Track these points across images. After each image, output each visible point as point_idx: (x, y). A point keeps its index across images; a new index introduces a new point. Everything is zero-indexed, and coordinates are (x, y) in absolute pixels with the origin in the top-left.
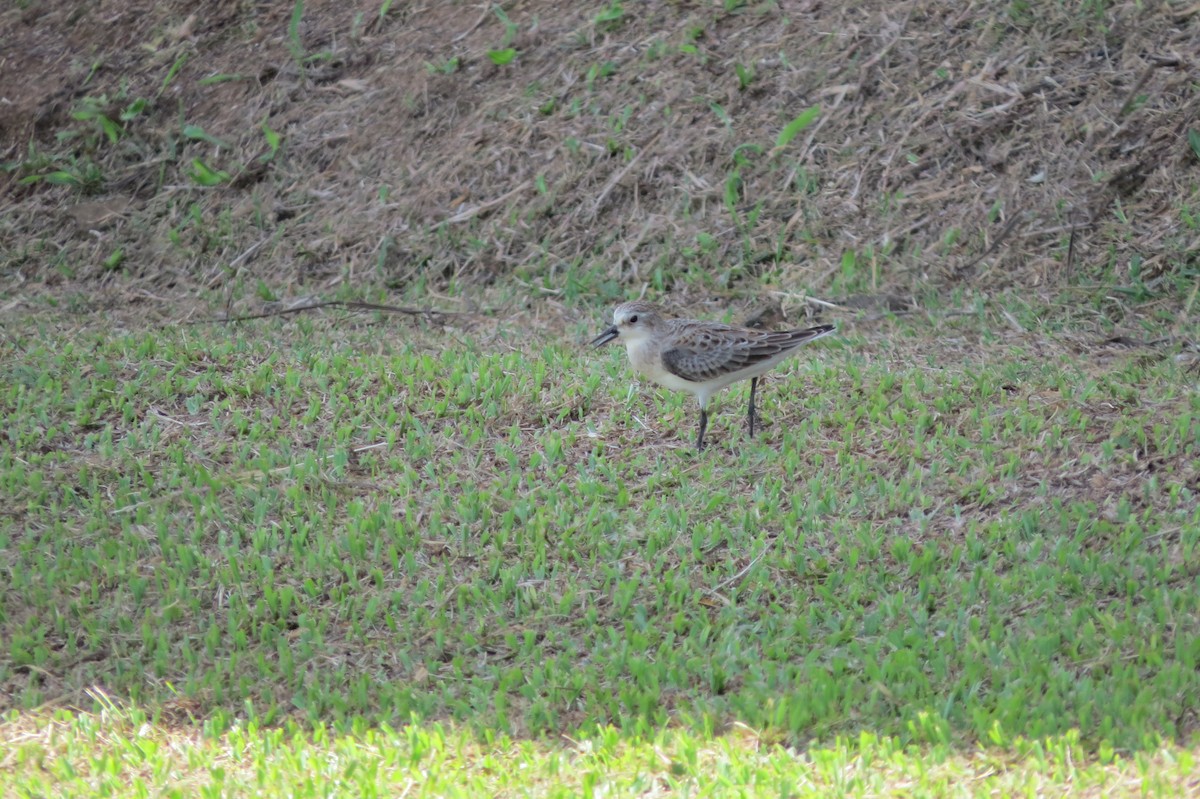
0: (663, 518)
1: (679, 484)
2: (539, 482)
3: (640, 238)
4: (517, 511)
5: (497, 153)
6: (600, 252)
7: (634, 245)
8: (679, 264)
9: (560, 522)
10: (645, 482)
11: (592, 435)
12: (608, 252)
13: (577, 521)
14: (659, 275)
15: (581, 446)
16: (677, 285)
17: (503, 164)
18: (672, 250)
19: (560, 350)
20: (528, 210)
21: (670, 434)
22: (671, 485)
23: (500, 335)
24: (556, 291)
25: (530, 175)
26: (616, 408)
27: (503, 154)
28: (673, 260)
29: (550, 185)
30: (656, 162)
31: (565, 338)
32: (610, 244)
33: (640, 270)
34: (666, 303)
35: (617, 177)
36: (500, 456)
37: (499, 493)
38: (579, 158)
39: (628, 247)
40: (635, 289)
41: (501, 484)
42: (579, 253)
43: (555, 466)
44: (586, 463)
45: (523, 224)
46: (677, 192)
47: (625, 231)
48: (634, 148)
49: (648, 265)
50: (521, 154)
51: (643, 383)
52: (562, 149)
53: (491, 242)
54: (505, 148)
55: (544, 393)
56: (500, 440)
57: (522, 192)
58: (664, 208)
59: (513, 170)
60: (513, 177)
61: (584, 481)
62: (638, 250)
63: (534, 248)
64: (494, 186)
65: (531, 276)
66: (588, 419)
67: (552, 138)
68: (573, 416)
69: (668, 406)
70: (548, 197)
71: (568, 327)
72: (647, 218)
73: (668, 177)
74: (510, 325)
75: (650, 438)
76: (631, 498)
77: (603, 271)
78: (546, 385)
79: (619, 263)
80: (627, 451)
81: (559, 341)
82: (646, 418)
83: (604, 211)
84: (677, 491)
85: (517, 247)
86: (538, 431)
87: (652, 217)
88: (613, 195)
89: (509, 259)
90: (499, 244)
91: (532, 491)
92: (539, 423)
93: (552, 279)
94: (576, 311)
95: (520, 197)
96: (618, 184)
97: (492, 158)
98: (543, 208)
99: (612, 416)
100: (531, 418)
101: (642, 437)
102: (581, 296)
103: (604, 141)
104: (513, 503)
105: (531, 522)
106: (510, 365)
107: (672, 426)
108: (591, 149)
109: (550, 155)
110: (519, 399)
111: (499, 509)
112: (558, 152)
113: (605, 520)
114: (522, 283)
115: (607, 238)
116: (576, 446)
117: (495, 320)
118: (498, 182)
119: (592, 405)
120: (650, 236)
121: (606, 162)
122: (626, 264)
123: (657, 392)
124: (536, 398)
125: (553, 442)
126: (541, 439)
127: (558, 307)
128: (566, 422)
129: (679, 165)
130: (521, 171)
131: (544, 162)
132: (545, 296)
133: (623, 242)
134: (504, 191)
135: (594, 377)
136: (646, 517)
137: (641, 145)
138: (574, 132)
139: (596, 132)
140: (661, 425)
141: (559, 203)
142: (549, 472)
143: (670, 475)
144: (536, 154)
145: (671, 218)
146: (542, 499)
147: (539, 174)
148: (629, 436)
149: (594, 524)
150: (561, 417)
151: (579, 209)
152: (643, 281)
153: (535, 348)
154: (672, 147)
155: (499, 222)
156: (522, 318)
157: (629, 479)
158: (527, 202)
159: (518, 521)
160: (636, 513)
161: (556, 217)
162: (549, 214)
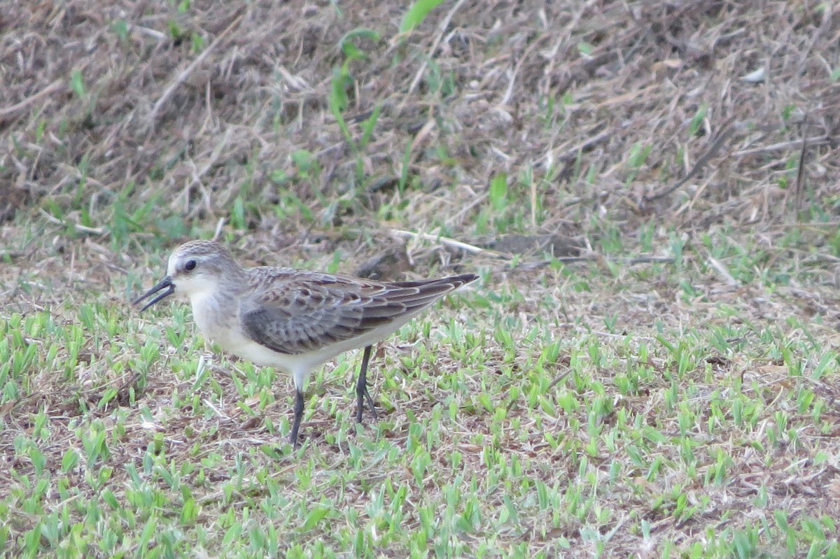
0: (245, 538)
1: (266, 492)
2: (73, 489)
3: (215, 156)
4: (44, 529)
5: (18, 42)
6: (159, 176)
7: (206, 167)
8: (267, 192)
9: (102, 544)
10: (221, 489)
11: (147, 425)
12: (170, 177)
13: (127, 542)
14: (239, 204)
15: (132, 440)
16: (264, 221)
17: (25, 56)
18: (257, 174)
19: (105, 310)
20: (59, 118)
21: (254, 424)
22: (257, 494)
23: (23, 289)
24: (98, 230)
25: (62, 71)
26: (180, 388)
27: (26, 43)
28: (259, 187)
29: (89, 84)
30: (236, 53)
31: (111, 294)
32: (172, 165)
33: (213, 201)
34: (249, 245)
35: (182, 74)
36: (22, 454)
37: (19, 505)
38: (129, 48)
39: (197, 169)
40: (208, 227)
41: (22, 493)
42: (130, 178)
43: (97, 468)
44: (139, 463)
45: (53, 138)
46: (264, 95)
47: (193, 148)
48: (206, 35)
49: (225, 194)
50: (51, 42)
51: (217, 354)
52: (107, 36)
53: (10, 163)
54: (29, 35)
55: (82, 369)
56: (21, 434)
57: (51, 94)
58: (246, 117)
59: (39, 64)
60: (40, 74)
61: (135, 488)
62: (211, 174)
63: (68, 172)
64: (13, 86)
65: (64, 208)
66: (142, 404)
67: (93, 21)
68: (122, 400)
69: (251, 387)
70: (87, 100)
71: (115, 278)
72: (223, 130)
73: (252, 74)
74: (35, 275)
75: (226, 429)
76: (200, 511)
77: (163, 202)
78: (84, 358)
79: (186, 192)
80: (195, 447)
81: (102, 297)
82: (221, 402)
83: (164, 120)
84: (264, 502)
85: (45, 170)
86: (73, 421)
87: (230, 129)
88: (176, 98)
89: (34, 186)
90: (20, 166)
91: (65, 502)
92: (74, 409)
93: (93, 214)
94: (125, 257)
95: (49, 102)
96: (184, 84)
97: (10, 49)
98: (80, 116)
99: (175, 399)
100: (64, 402)
101: (215, 428)
102: (133, 237)
103: (163, 25)
104: (39, 518)
105: (64, 544)
106: (35, 329)
107: (257, 413)
108: (146, 36)
109: (90, 44)
110: (47, 377)
111: (20, 526)
112: (101, 40)
113: (165, 541)
114: (52, 219)
115: (169, 157)
116: (125, 440)
117: (15, 269)
118: (20, 80)
119: (147, 385)
120: (227, 155)
121: (167, 54)
122: (194, 193)
123: (237, 366)
124: (70, 375)
125: (93, 434)
126: (78, 431)
127: (102, 252)
128: (111, 408)
129: (266, 58)
130: (51, 66)
131: (82, 53)
132: (82, 236)
133: (190, 163)
134: (27, 94)
135: (151, 346)
136: (221, 536)
137: (216, 31)
138: (123, 13)
139: (153, 12)
140: (241, 412)
141: (103, 110)
142: (88, 476)
143: (254, 480)
144: (71, 43)
145: (256, 129)
146: (79, 513)
147: (76, 70)
148: (199, 426)
149: (150, 547)
150: (104, 401)
151: (130, 117)
152: (218, 215)
153: (70, 307)
154: (257, 34)
155: (20, 135)
156: (51, 266)
157: (198, 485)
158: (59, 107)
159: (45, 544)
160: (208, 532)
161: (98, 129)
162: (88, 125)
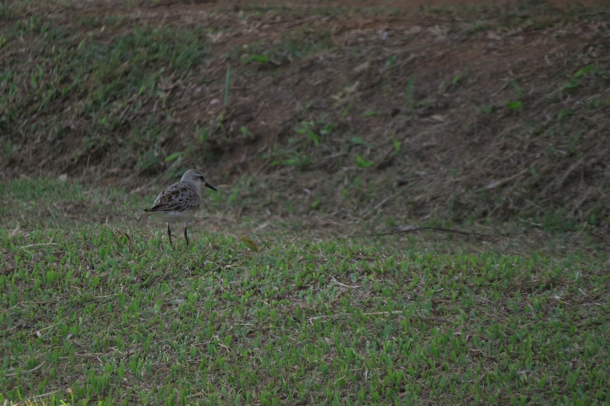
0: (593, 341)
1: (601, 324)
2: (529, 321)
3: (584, 199)
4: (518, 335)
5: (511, 154)
6: (562, 205)
7: (581, 202)
8: (604, 212)
9: (540, 341)
10: (584, 322)
11: (557, 297)
12: (567, 206)
13: (549, 341)
14: (593, 217)
15: (552, 303)
16: (603, 223)
17: (514, 159)
18: (600, 205)
19: (542, 254)
20: (525, 183)
21: (597, 298)
22: (597, 324)
23: (511, 246)
24: (540, 225)
25: (527, 166)
26: (570, 284)
27: (514, 155)
28: (601, 210)
29: (537, 171)
30: (593, 160)
31: (544, 249)
32: (568, 201)
33: (583, 215)
34: (597, 232)
35: (572, 167)
36: (510, 307)
37: (508, 326)
38: (552, 157)
39: (577, 203)
40: (581, 225)
41: (510, 321)
42: (552, 206)
43: (538, 313)
44: (554, 311)
45: (524, 190)
46: (603, 176)
47: (576, 195)
48: (582, 153)
49: (588, 213)
50: (524, 155)
51: (584, 271)
52: (545, 153)
53: (507, 199)
54: (515, 152)
55: (532, 276)
56: (510, 299)
57: (523, 174)
58: (596, 184)
59: (519, 163)
60: (519, 166)
61: (552, 321)
62: (582, 205)
63: (529, 203)
64: (509, 171)
65: (526, 217)
66: (555, 290)
67: (539, 147)
68: (548, 287)
69: (597, 283)
70: (536, 176)
71: (546, 243)
72: (588, 189)
73: (599, 168)
74: (516, 241)
75: (587, 300)
76: (576, 330)
77: (564, 215)
78: (534, 272)
79: (573, 212)
80: (575, 306)
81: (541, 250)
82: (585, 290)
83: (566, 184)
84: (600, 327)
85: (520, 202)
86: (529, 295)
87: (590, 188)
88: (570, 177)
89: (516, 208)
90: (511, 200)
91: (525, 325)
92: (530, 291)
93: (538, 219)
94: (549, 235)
95: (522, 177)
96: (573, 171)
97: (508, 157)
98: (533, 182)
99: (568, 288)
100: (526, 288)
101: (582, 299)
102: (552, 228)
103: (565, 149)
104: (516, 331)
105: (525, 341)
106: (516, 260)
107: (598, 294)
108: (559, 153)
109: (538, 155)
110: (520, 279)
111: (508, 334)
112: (542, 154)
113: (563, 341)
114: (522, 220)
115: (566, 198)
116: (548, 303)
117: (508, 239)
118: (512, 168)
119: (558, 282)
120: (589, 198)
121: (566, 160)
122: (576, 212)
123: (591, 276)
124: (528, 278)
125: (537, 300)
126: (531, 299)
127: (541, 233)
128: (543, 291)
129: (604, 162)
130: (523, 164)
131: (535, 159)
132: (534, 227)
133: (575, 201)
134: (515, 173)
135: (559, 268)
136: (584, 340)
137: (585, 152)
138: (551, 144)
139: (562, 144)
140: (593, 293)
141: (542, 180)
142: (534, 316)
143: (597, 319)
144: (531, 155)
145: (600, 189)
146: (531, 329)
147: (532, 165)
148: (576, 298)
149: (558, 343)
150: (541, 288)
151: (552, 183)
152: (585, 220)
153: (528, 253)
154: (601, 153)
155: (511, 189)
156: (522, 238)
157: (576, 320)
158: (526, 179)
159: (518, 341)
160: (579, 338)
161: (540, 187)
162: (536, 186)
